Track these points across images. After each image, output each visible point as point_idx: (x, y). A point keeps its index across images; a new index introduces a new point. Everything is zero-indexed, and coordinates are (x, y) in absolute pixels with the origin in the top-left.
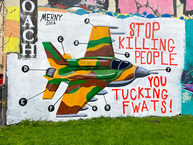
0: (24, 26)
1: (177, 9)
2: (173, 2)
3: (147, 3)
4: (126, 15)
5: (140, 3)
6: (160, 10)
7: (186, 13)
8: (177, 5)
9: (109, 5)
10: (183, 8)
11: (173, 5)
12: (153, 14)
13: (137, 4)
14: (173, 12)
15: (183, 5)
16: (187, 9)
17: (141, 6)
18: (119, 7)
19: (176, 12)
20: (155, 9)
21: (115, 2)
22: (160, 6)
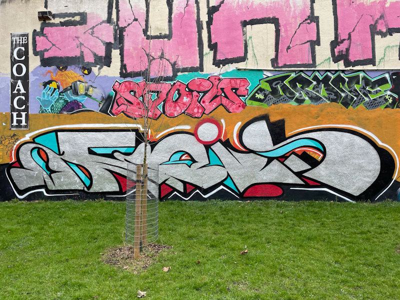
0: (15, 92)
1: (205, 58)
2: (199, 50)
3: (162, 54)
5: (153, 54)
6: (180, 62)
7: (217, 63)
8: (204, 53)
9: (112, 60)
10: (212, 57)
11: (199, 54)
13: (148, 56)
14: (198, 63)
15: (213, 52)
16: (219, 57)
17: (154, 59)
18: (125, 62)
19: (203, 63)
20: (173, 62)
21: (120, 56)
22: (180, 57)
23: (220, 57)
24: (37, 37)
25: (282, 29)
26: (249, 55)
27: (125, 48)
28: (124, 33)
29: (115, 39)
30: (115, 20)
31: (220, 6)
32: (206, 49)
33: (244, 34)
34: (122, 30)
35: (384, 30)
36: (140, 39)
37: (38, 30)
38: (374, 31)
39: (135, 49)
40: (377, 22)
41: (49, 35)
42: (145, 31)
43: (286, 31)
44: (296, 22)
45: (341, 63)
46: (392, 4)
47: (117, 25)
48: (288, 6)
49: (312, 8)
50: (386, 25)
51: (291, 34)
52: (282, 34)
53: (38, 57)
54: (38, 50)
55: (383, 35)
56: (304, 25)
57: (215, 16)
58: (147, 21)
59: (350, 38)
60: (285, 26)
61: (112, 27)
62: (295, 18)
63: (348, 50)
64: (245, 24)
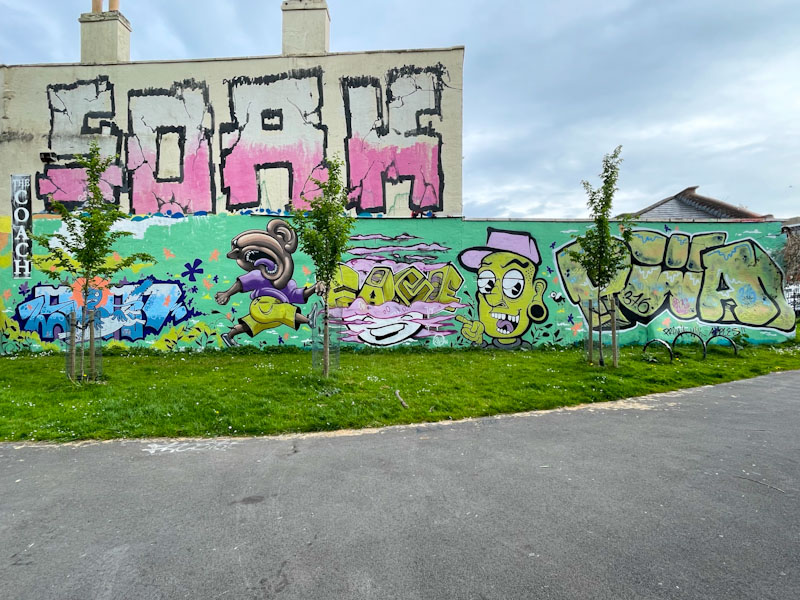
0: (17, 238)
1: (217, 203)
2: (211, 194)
3: (173, 198)
4: (143, 216)
5: (163, 198)
6: (192, 206)
7: (230, 208)
8: (217, 197)
9: (121, 204)
10: (226, 201)
11: (212, 198)
12: (182, 212)
13: (158, 201)
14: (211, 208)
15: (225, 196)
17: (164, 203)
18: (134, 207)
19: (215, 208)
20: (184, 206)
21: (129, 200)
22: (192, 201)
23: (233, 202)
24: (41, 180)
25: (295, 174)
26: (263, 200)
27: (134, 192)
28: (133, 176)
29: (124, 182)
30: (124, 162)
31: (232, 149)
32: (219, 193)
33: (258, 177)
34: (131, 173)
35: (395, 178)
36: (150, 182)
37: (42, 172)
38: (385, 178)
39: (145, 193)
40: (388, 169)
41: (54, 178)
42: (155, 174)
43: (299, 176)
44: (309, 167)
45: (354, 210)
46: (403, 150)
47: (126, 167)
48: (301, 150)
49: (325, 154)
50: (397, 172)
51: (303, 179)
52: (295, 179)
53: (42, 201)
54: (42, 193)
55: (394, 182)
56: (318, 170)
57: (227, 158)
58: (157, 164)
59: (361, 185)
60: (298, 171)
61: (121, 169)
62: (308, 162)
63: (359, 197)
64: (258, 167)
